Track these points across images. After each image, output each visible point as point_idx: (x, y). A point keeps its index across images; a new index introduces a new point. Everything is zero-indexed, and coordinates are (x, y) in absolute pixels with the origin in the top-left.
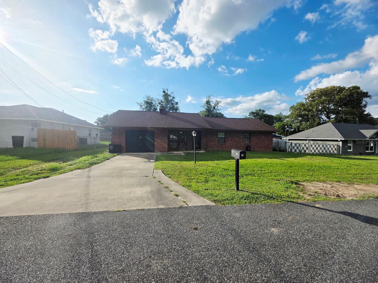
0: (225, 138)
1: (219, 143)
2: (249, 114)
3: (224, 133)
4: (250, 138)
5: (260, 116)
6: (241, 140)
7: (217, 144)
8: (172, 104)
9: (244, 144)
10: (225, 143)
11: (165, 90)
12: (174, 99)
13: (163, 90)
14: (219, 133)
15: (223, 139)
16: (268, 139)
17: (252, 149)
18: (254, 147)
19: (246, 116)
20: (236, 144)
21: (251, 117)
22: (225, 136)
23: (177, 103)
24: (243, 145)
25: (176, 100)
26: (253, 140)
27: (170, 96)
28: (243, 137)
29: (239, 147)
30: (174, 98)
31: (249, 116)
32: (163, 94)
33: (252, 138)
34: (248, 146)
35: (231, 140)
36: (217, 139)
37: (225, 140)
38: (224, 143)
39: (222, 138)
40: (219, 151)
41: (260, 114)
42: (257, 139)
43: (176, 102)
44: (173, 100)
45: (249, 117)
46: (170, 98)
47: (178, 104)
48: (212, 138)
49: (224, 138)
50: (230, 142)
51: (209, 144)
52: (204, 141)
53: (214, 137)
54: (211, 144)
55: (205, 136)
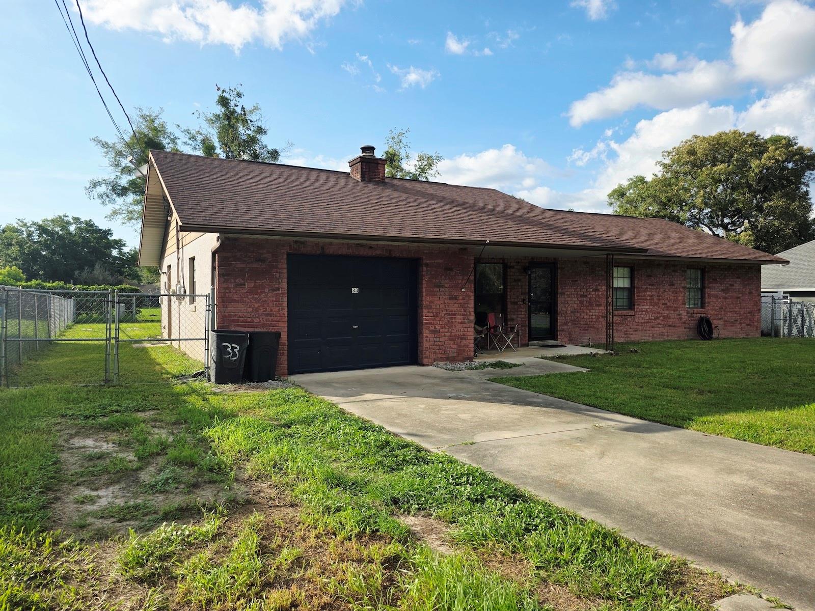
0: (630, 290)
1: (616, 312)
3: (627, 272)
4: (702, 290)
6: (680, 296)
9: (687, 313)
10: (633, 309)
11: (227, 95)
12: (263, 137)
13: (220, 93)
14: (615, 269)
15: (627, 295)
20: (666, 313)
22: (631, 283)
24: (684, 315)
26: (713, 296)
27: (245, 121)
28: (684, 284)
29: (675, 326)
30: (260, 130)
32: (219, 110)
33: (709, 288)
34: (703, 319)
36: (610, 293)
37: (631, 298)
38: (631, 312)
39: (623, 289)
42: (722, 290)
44: (257, 141)
46: (246, 132)
49: (627, 288)
50: (648, 307)
51: (583, 315)
52: (567, 306)
53: (599, 287)
54: (591, 314)
55: (572, 281)
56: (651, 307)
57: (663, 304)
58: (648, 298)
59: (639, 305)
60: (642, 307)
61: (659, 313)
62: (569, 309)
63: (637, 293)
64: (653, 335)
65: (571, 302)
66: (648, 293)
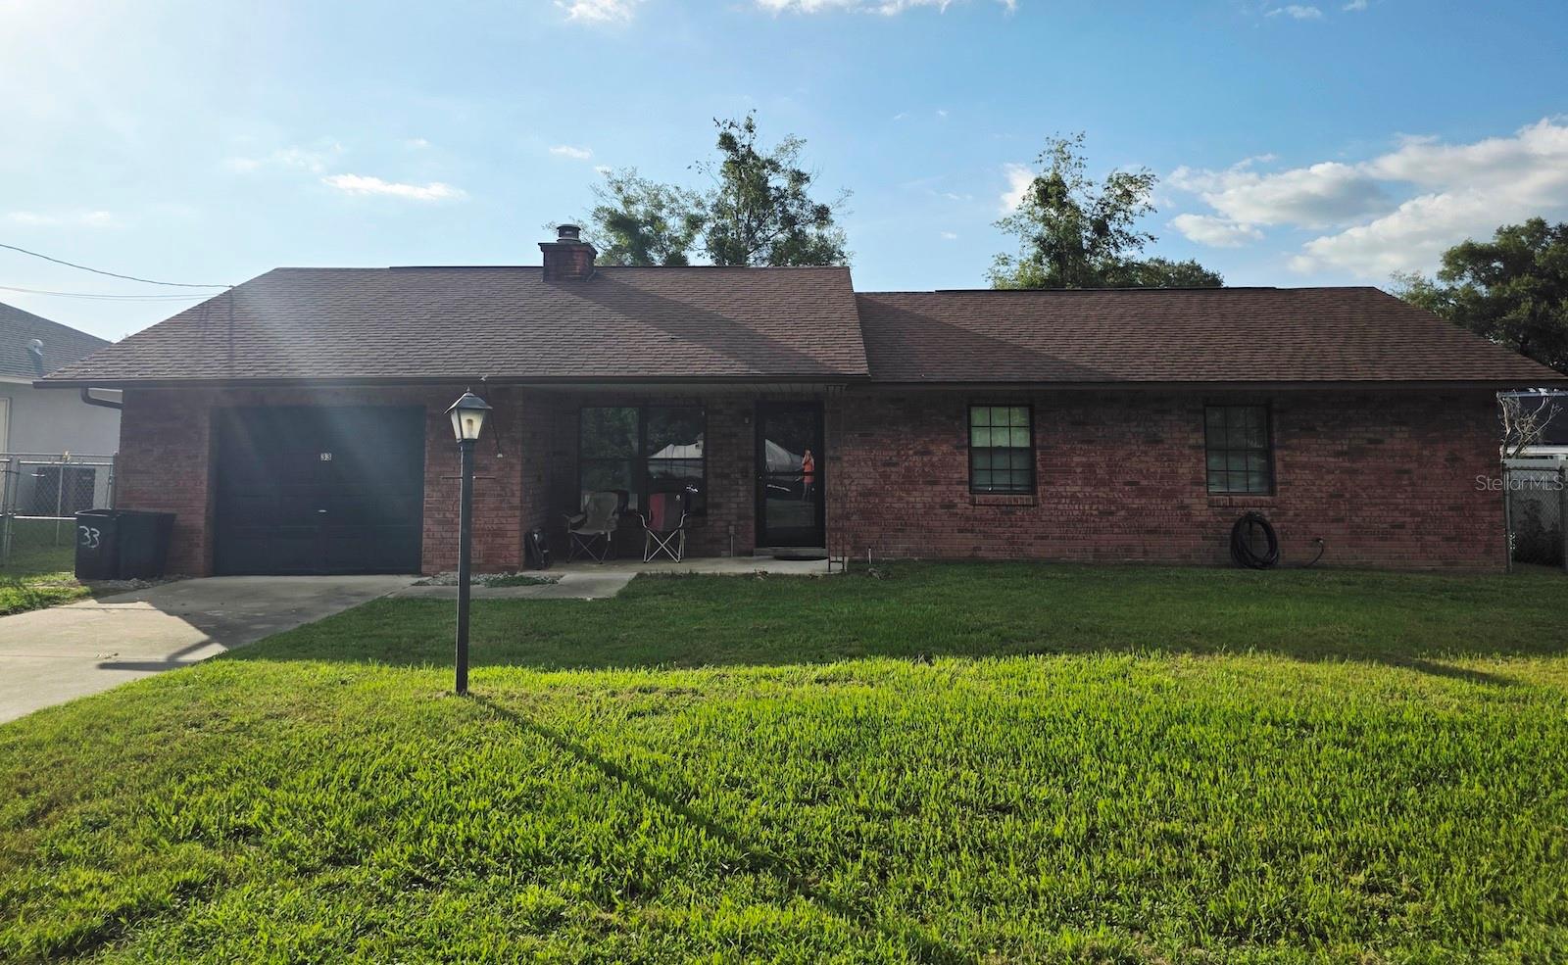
0: (1030, 451)
1: (979, 498)
2: (1441, 267)
3: (1019, 417)
4: (1268, 454)
5: (1540, 273)
6: (1185, 469)
7: (962, 505)
8: (789, 221)
9: (1211, 505)
10: (1032, 489)
11: (734, 132)
12: (804, 187)
13: (721, 130)
14: (979, 416)
15: (1019, 463)
16: (1453, 459)
17: (1292, 550)
18: (1316, 528)
19: (1419, 284)
20: (1137, 503)
21: (1460, 284)
22: (1032, 439)
23: (822, 214)
24: (1200, 509)
25: (815, 193)
26: (1304, 467)
27: (775, 166)
28: (1197, 439)
29: (1168, 532)
30: (799, 177)
31: (1442, 275)
32: (724, 155)
33: (1286, 448)
34: (1251, 519)
35: (1090, 467)
36: (963, 459)
37: (1032, 471)
38: (1027, 499)
39: (1010, 451)
40: (983, 562)
41: (1540, 262)
42: (1338, 454)
43: (817, 203)
44: (795, 195)
45: (1444, 286)
46: (777, 182)
47: (831, 217)
48: (916, 458)
49: (1021, 449)
50: (1077, 488)
51: (889, 500)
52: (847, 482)
53: (933, 448)
54: (912, 499)
55: (860, 435)
56: (1088, 489)
57: (1127, 483)
58: (1079, 470)
59: (1048, 483)
60: (1061, 489)
61: (1111, 502)
62: (853, 488)
63: (1043, 460)
64: (1096, 550)
65: (858, 475)
66: (1076, 459)
